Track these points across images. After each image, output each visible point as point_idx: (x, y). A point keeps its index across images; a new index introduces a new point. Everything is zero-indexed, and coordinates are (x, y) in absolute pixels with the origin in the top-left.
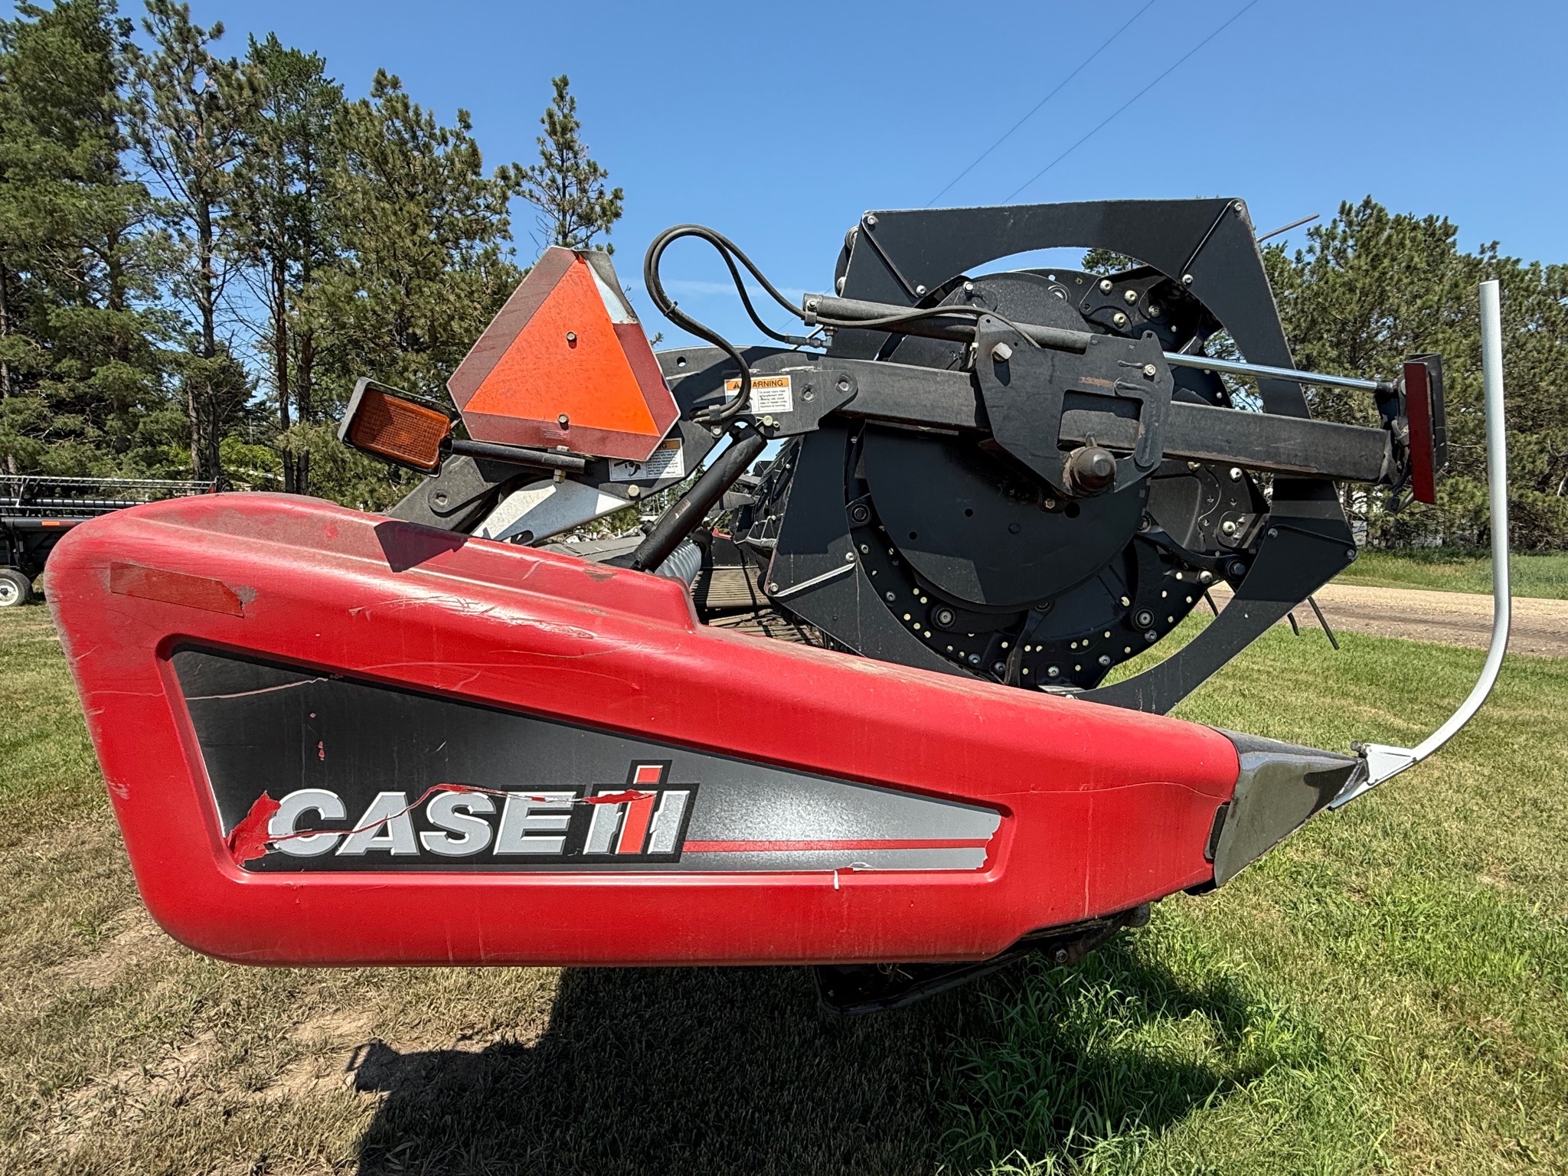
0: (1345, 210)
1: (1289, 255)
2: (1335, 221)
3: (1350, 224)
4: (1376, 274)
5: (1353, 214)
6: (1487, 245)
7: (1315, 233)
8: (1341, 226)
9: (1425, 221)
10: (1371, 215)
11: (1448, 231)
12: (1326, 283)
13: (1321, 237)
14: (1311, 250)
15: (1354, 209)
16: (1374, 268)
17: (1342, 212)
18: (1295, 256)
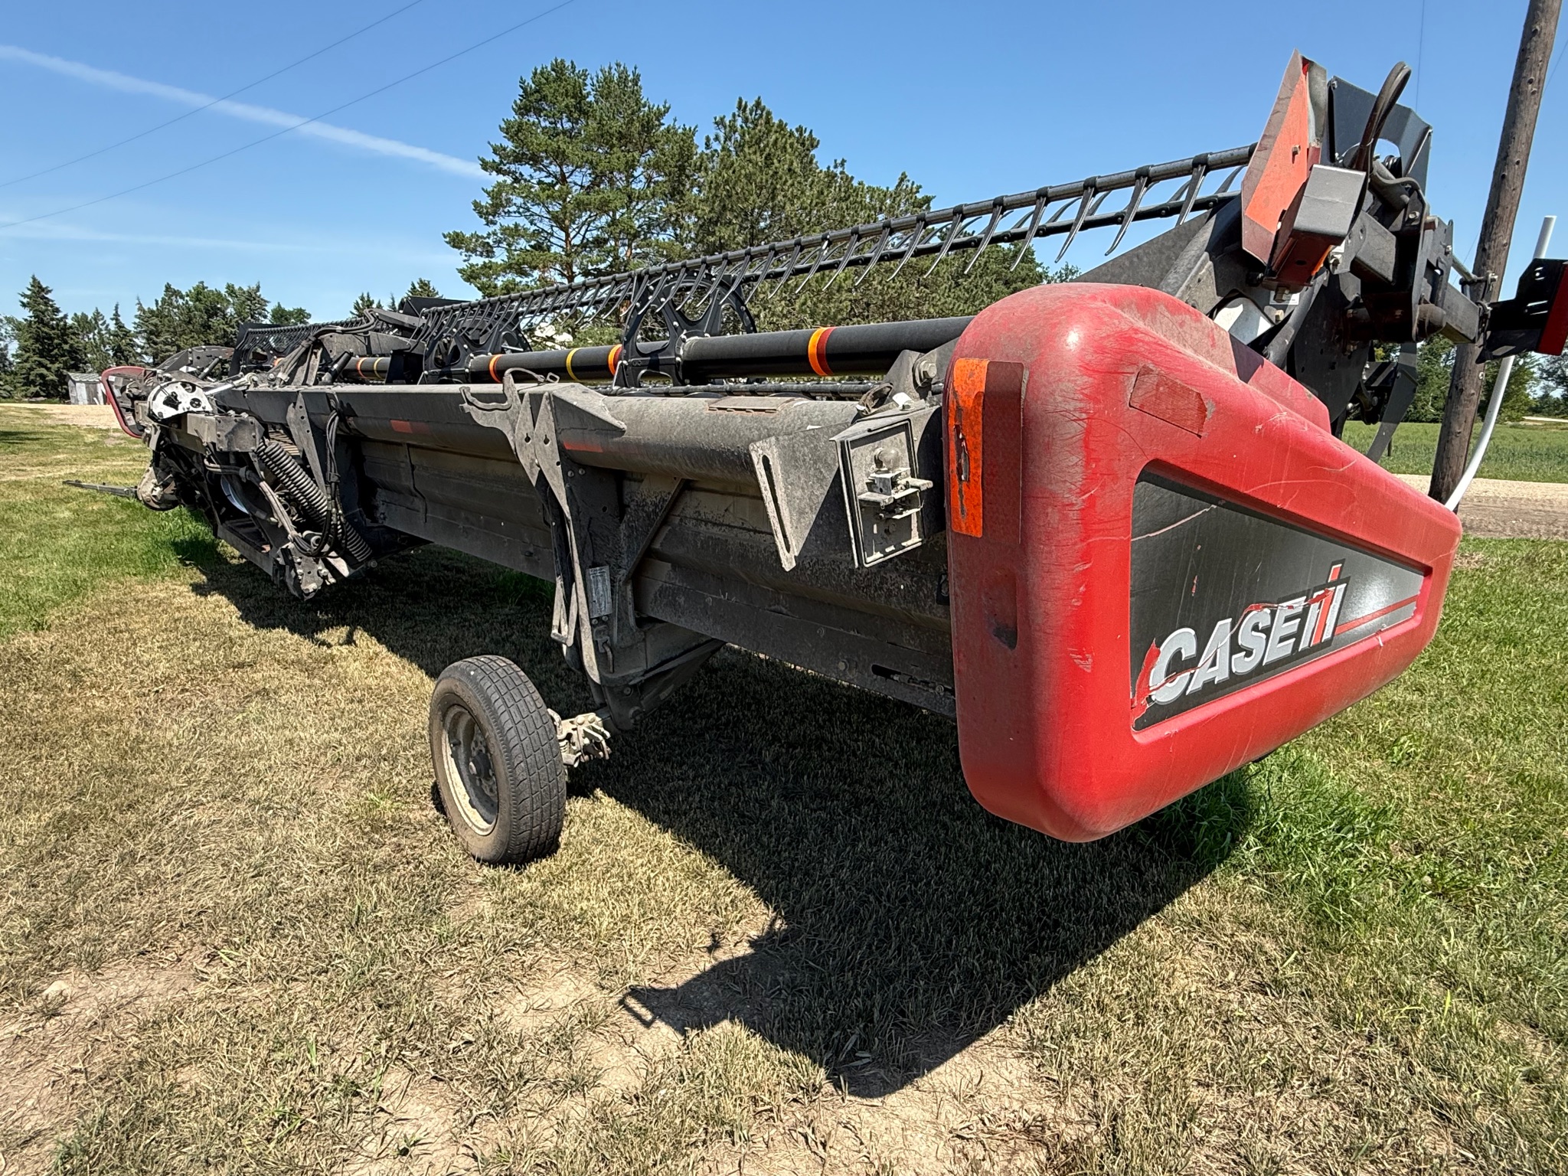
0: (742, 107)
1: (699, 140)
2: (734, 115)
3: (746, 120)
4: (771, 172)
5: (748, 111)
6: (839, 161)
7: (720, 123)
8: (739, 122)
9: (797, 130)
10: (761, 115)
11: (814, 143)
12: (734, 172)
13: (725, 127)
14: (717, 138)
15: (749, 107)
16: (768, 166)
17: (739, 108)
18: (704, 141)
